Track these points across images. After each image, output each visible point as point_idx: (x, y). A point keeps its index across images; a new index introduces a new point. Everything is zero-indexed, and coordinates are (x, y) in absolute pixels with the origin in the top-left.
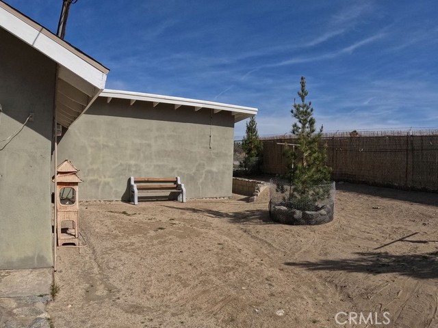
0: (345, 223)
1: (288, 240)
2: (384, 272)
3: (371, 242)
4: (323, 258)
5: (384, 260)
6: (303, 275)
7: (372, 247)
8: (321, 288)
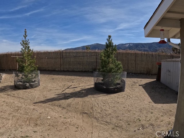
0: (45, 86)
1: (28, 95)
2: (70, 98)
3: (59, 90)
4: (45, 98)
5: (67, 95)
6: (43, 105)
7: (60, 92)
8: (52, 108)
